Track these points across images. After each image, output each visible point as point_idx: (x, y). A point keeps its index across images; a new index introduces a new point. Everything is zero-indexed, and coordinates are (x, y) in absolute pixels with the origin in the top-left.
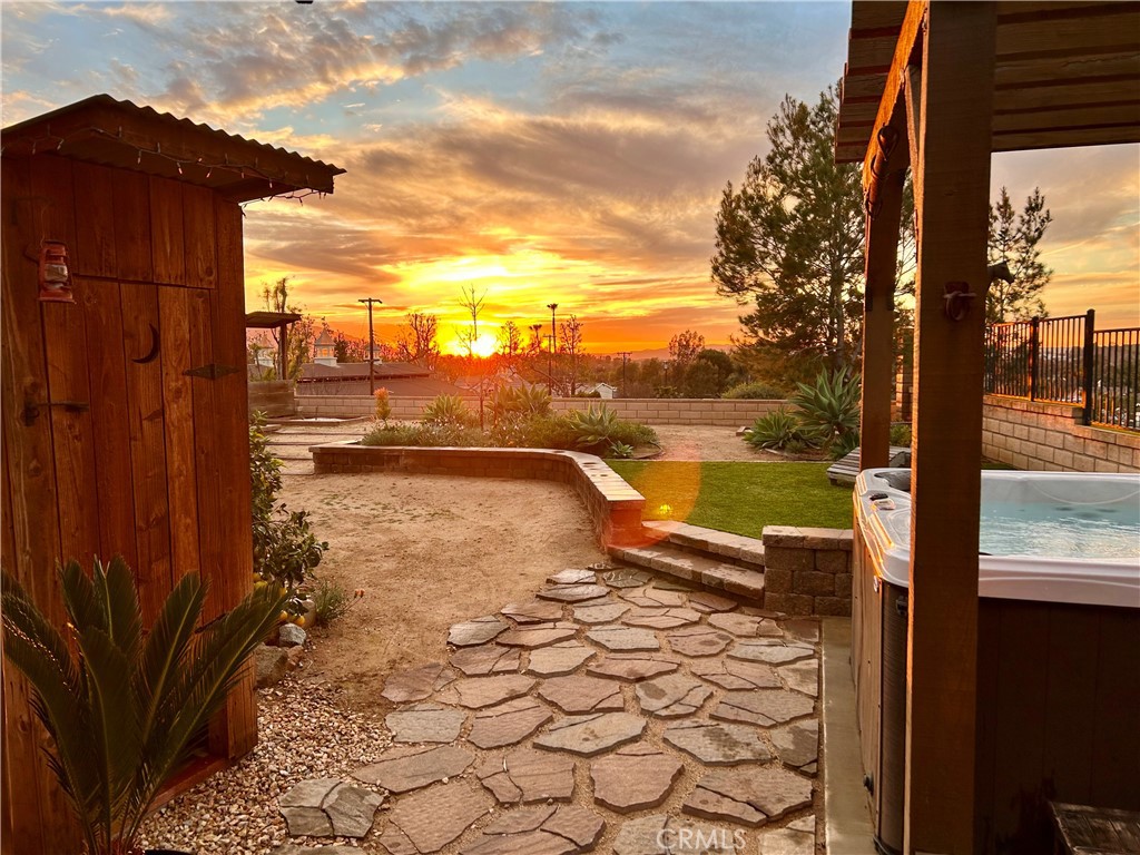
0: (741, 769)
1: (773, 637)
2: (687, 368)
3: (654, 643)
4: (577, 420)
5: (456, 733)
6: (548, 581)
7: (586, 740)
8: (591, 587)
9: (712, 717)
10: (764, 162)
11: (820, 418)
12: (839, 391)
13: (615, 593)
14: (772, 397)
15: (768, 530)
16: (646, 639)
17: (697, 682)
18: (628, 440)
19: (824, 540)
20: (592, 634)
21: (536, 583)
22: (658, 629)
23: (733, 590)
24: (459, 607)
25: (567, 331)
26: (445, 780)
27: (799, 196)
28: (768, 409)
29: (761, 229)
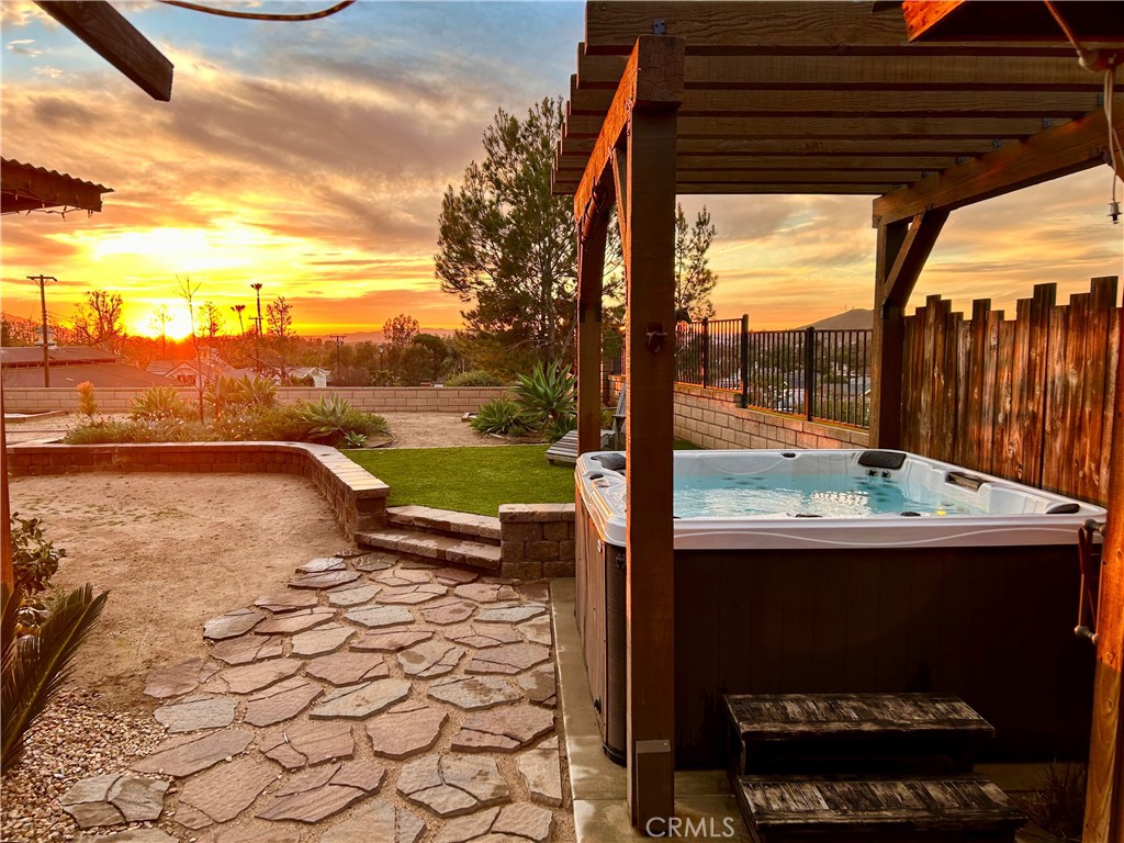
0: (496, 711)
1: (511, 600)
2: (403, 352)
3: (409, 617)
4: (308, 411)
5: (231, 717)
6: (298, 571)
7: (359, 705)
8: (342, 573)
9: (467, 672)
10: (480, 169)
11: (537, 405)
12: (552, 382)
13: (366, 576)
14: (491, 384)
15: (504, 508)
16: (402, 614)
17: (452, 645)
18: (360, 429)
19: (550, 514)
20: (350, 615)
21: (285, 574)
22: (411, 604)
23: (474, 563)
24: (208, 603)
25: (275, 313)
26: (229, 758)
27: (512, 203)
28: (488, 396)
29: (480, 231)
